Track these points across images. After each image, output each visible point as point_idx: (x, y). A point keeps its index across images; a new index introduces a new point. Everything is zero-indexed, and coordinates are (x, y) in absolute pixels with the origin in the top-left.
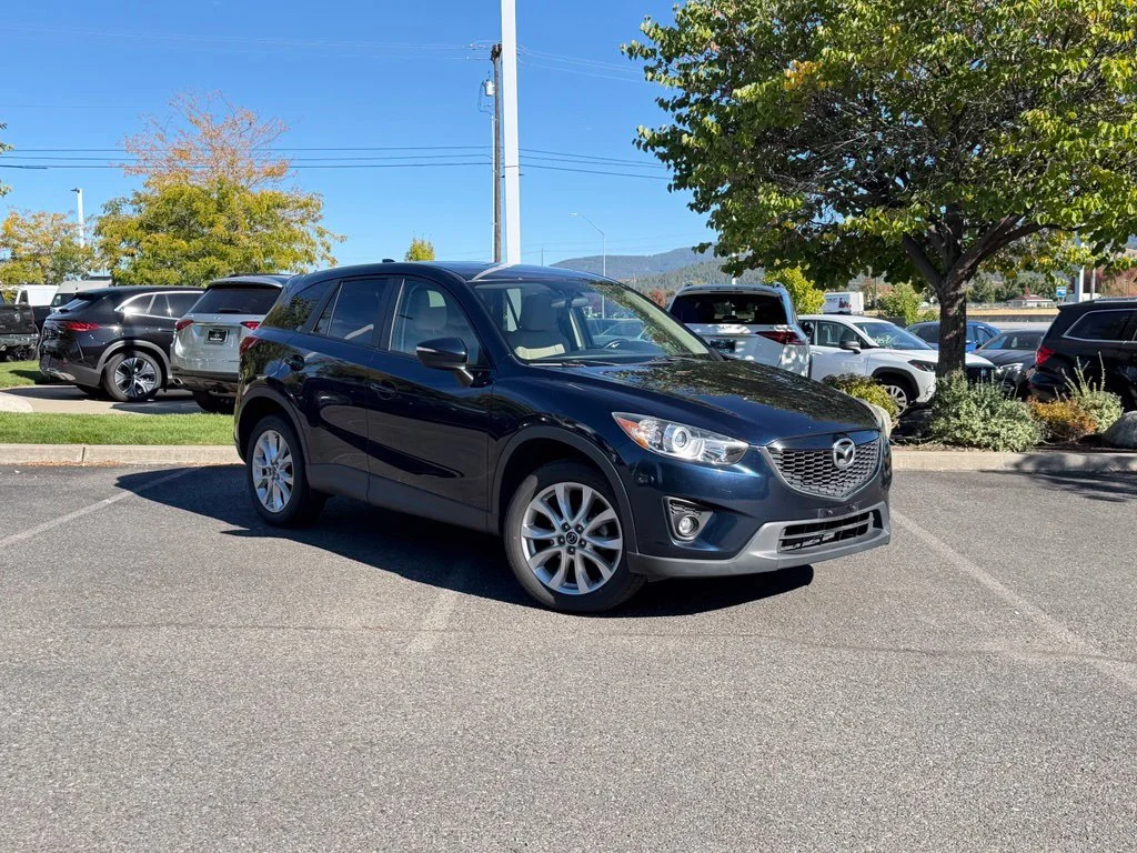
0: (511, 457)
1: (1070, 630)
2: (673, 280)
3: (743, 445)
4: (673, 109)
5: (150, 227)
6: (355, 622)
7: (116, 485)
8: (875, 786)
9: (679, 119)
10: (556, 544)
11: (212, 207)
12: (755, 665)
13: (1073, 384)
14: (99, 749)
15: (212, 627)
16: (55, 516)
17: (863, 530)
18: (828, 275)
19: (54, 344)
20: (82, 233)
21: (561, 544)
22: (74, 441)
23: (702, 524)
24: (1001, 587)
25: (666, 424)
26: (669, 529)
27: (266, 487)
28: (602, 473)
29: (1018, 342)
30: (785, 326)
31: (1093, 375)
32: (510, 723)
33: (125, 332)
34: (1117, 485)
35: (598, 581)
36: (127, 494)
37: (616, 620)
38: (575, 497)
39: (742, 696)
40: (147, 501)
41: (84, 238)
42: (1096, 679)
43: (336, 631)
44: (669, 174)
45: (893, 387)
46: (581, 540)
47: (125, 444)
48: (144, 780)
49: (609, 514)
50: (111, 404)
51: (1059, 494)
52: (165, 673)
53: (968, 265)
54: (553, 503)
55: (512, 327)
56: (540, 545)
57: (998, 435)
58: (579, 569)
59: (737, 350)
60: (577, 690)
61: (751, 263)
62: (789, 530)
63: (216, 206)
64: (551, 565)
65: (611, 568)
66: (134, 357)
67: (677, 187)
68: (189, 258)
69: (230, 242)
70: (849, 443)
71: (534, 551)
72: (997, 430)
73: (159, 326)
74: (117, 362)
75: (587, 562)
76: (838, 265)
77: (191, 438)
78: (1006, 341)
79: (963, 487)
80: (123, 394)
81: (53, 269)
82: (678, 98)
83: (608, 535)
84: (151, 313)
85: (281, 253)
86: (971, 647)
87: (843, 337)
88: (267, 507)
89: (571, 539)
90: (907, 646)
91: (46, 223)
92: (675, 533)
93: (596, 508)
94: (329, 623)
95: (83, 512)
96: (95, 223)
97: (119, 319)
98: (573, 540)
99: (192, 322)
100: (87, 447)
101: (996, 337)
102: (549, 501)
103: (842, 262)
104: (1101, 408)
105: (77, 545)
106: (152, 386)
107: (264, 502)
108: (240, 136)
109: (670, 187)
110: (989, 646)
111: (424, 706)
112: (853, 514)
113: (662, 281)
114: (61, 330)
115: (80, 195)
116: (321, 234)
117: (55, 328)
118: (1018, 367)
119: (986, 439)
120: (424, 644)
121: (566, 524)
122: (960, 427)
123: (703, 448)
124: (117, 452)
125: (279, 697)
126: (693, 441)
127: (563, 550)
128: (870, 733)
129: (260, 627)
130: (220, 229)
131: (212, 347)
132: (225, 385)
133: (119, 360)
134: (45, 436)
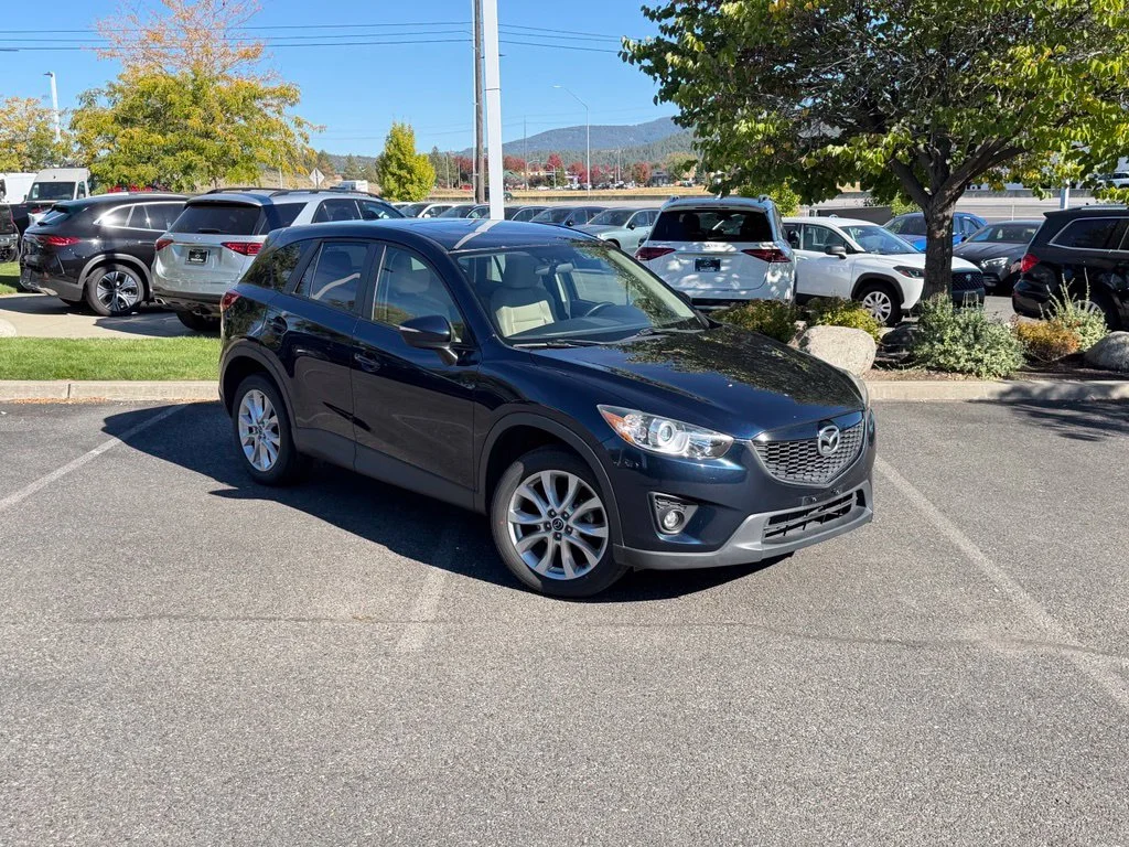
0: (497, 441)
1: (1049, 612)
2: (657, 150)
3: (727, 438)
4: (659, 20)
5: (126, 121)
6: (344, 611)
7: (103, 430)
8: (855, 826)
9: (664, 29)
10: (543, 529)
11: (187, 99)
12: (739, 665)
13: (1057, 301)
14: (97, 788)
15: (203, 619)
16: (45, 471)
17: (846, 510)
18: (815, 190)
19: (34, 259)
20: (57, 118)
21: (548, 529)
22: (58, 376)
23: (688, 518)
24: (981, 556)
25: (650, 419)
26: (655, 525)
27: (253, 444)
28: (587, 464)
29: (1004, 234)
30: (771, 243)
31: (1077, 292)
32: (500, 748)
33: (105, 245)
34: (1098, 418)
35: (584, 567)
36: (114, 442)
37: (601, 605)
38: (561, 486)
39: (727, 707)
40: (134, 451)
41: (59, 127)
42: (1072, 678)
43: (327, 624)
44: (655, 86)
45: (878, 293)
46: (568, 526)
47: (110, 379)
48: (143, 829)
49: (595, 503)
50: (94, 319)
51: (1039, 431)
52: (159, 683)
53: (955, 187)
54: (538, 488)
55: (496, 276)
56: (527, 530)
57: (981, 361)
58: (566, 555)
59: (723, 268)
60: (565, 701)
61: (737, 181)
62: (773, 520)
63: (191, 98)
64: (538, 550)
65: (597, 555)
66: (115, 270)
67: (664, 99)
68: (166, 152)
69: (207, 135)
70: (834, 430)
71: (521, 535)
72: (980, 356)
73: (140, 239)
74: (98, 276)
75: (573, 548)
76: (826, 180)
77: (176, 373)
78: (991, 233)
79: (946, 421)
80: (106, 308)
81: (29, 156)
82: (663, 8)
83: (594, 522)
84: (130, 225)
85: (260, 144)
86: (950, 635)
87: (829, 242)
88: (254, 465)
89: (557, 525)
90: (888, 636)
91: (20, 108)
92: (660, 528)
93: (582, 496)
94: (319, 613)
95: (72, 466)
96: (70, 117)
97: (97, 232)
98: (560, 527)
99: (172, 241)
100: (73, 383)
101: (982, 229)
102: (535, 487)
103: (829, 176)
104: (1084, 325)
105: (67, 512)
106: (134, 300)
107: (251, 459)
108: (214, 16)
109: (656, 98)
110: (970, 633)
111: (415, 726)
112: (837, 498)
113: (646, 152)
114: (41, 244)
115: (53, 79)
116: (299, 124)
117: (34, 241)
118: (1003, 261)
119: (970, 365)
120: (413, 640)
121: (552, 510)
122: (944, 352)
123: (689, 441)
124: (101, 389)
125: (272, 715)
126: (679, 435)
127: (550, 536)
128: (851, 754)
129: (251, 619)
130: (195, 122)
131: (195, 268)
132: (208, 306)
133: (100, 274)
134: (30, 371)
